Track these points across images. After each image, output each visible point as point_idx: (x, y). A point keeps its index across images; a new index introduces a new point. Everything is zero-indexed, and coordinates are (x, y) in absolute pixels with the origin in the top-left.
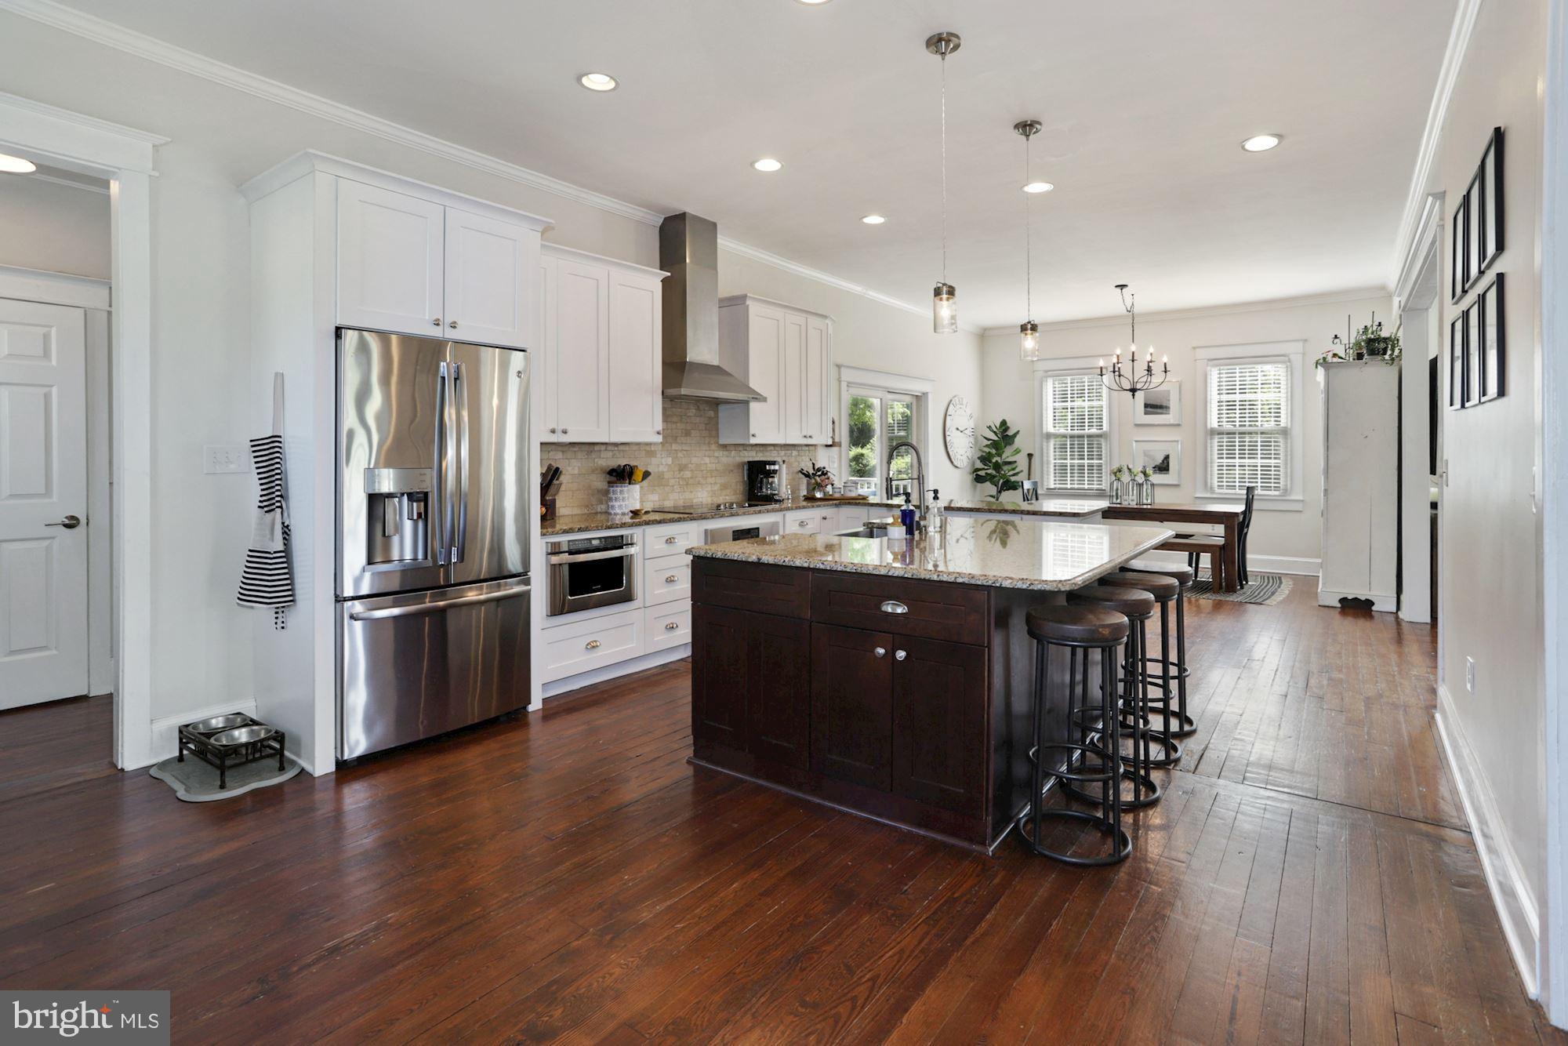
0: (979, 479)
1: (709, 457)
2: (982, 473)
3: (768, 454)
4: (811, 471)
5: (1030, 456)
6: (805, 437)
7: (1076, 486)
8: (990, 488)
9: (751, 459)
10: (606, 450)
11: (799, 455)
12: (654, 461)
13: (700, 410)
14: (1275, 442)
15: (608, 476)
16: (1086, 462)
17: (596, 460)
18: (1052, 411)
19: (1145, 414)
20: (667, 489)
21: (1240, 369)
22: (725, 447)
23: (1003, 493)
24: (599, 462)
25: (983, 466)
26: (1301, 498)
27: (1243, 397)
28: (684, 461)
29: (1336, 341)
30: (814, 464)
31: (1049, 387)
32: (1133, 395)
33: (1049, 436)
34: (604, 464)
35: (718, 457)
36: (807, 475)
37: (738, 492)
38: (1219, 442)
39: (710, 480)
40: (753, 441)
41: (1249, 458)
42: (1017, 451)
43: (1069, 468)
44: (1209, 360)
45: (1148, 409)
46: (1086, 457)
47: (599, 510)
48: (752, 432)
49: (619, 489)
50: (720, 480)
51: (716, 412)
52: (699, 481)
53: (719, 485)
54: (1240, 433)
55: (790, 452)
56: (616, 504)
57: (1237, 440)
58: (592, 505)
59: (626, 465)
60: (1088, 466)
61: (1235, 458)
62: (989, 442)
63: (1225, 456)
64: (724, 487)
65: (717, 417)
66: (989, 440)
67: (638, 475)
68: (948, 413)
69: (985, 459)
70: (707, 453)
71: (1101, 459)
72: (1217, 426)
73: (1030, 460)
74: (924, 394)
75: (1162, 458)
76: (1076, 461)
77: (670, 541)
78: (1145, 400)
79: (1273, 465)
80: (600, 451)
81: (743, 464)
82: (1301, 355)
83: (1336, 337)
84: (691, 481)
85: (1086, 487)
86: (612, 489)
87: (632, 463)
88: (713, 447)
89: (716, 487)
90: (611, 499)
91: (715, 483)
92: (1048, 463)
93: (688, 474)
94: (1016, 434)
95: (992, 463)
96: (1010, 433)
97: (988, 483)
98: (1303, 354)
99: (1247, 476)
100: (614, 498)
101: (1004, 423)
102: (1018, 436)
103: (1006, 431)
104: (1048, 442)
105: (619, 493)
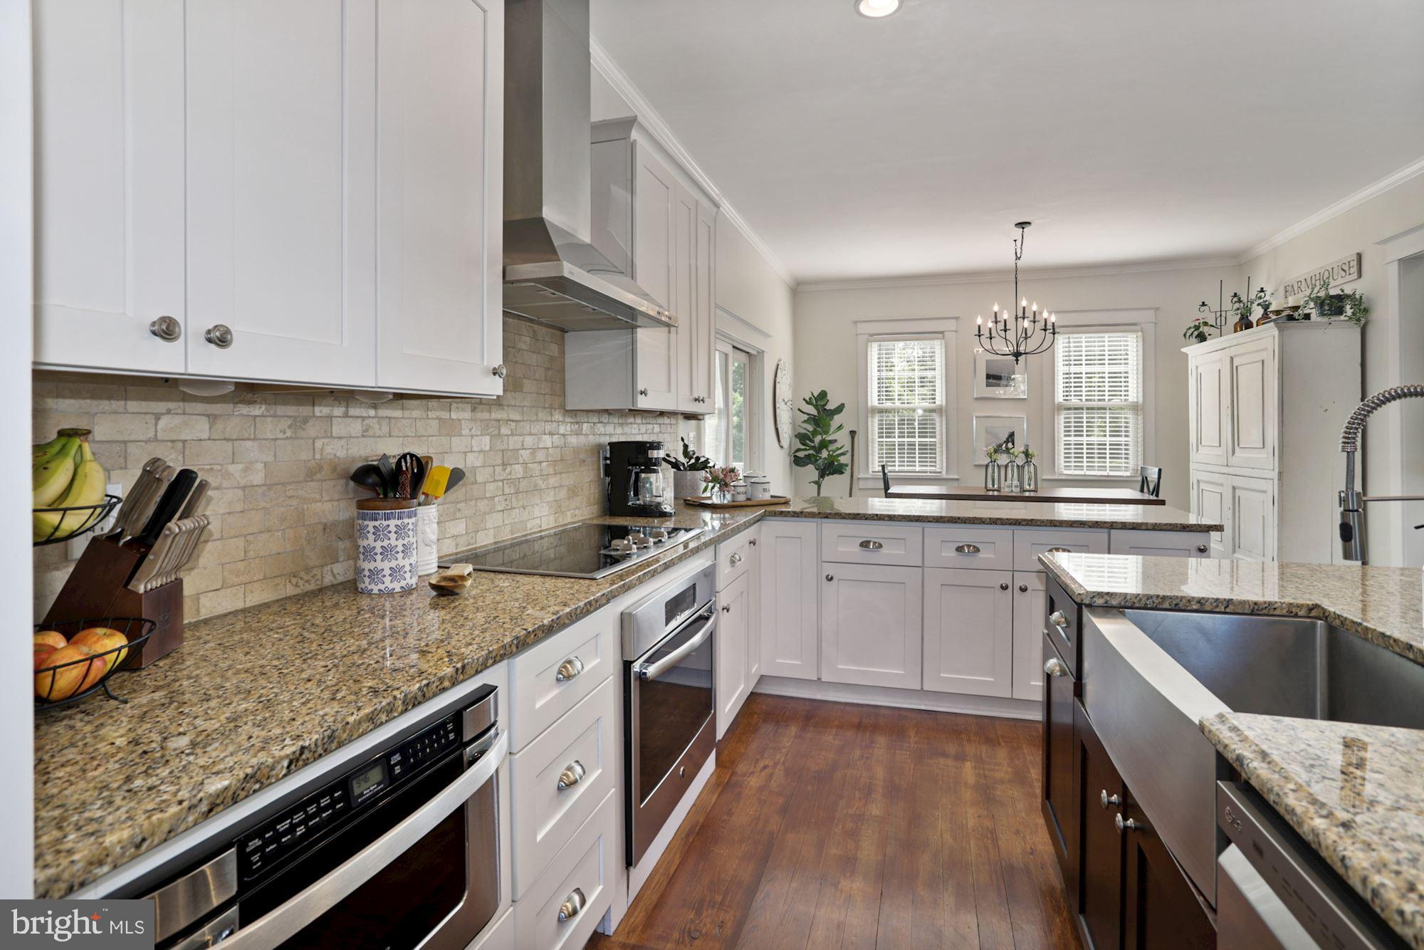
0: (798, 461)
1: (551, 434)
2: (801, 454)
3: (627, 429)
4: (682, 459)
5: (853, 433)
6: (696, 400)
7: (906, 468)
8: (811, 472)
9: (615, 440)
10: (346, 415)
11: (660, 432)
12: (458, 443)
13: (537, 340)
14: (1125, 418)
15: (352, 484)
16: (917, 440)
17: (319, 444)
18: (877, 381)
19: (987, 386)
20: (482, 505)
22: (574, 413)
23: (826, 478)
24: (328, 450)
25: (803, 447)
27: (1091, 369)
28: (514, 442)
29: (1204, 308)
30: (686, 446)
31: (874, 354)
32: (1017, 360)
33: (873, 411)
34: (341, 454)
35: (564, 435)
36: (675, 465)
37: (592, 499)
38: (1065, 418)
39: (553, 481)
40: (643, 403)
41: (1098, 435)
42: (840, 427)
43: (897, 447)
45: (991, 381)
46: (917, 435)
47: (328, 580)
48: (640, 387)
49: (393, 523)
50: (569, 480)
51: (562, 344)
52: (536, 485)
53: (566, 488)
54: (1088, 409)
55: (650, 426)
56: (386, 566)
57: (1085, 415)
58: (308, 569)
59: (404, 456)
60: (919, 445)
61: (1082, 436)
62: (806, 417)
63: (1073, 433)
64: (573, 492)
65: (563, 353)
66: (808, 414)
67: (436, 479)
68: (777, 381)
69: (804, 438)
70: (548, 427)
71: (935, 437)
72: (1062, 401)
73: (853, 438)
75: (1007, 436)
76: (906, 440)
78: (987, 370)
79: (1123, 443)
80: (330, 417)
81: (599, 447)
82: (1153, 324)
83: (1203, 304)
84: (523, 485)
85: (917, 469)
86: (371, 524)
87: (420, 451)
88: (558, 416)
89: (563, 494)
90: (369, 553)
91: (561, 486)
92: (872, 442)
93: (518, 470)
94: (840, 409)
95: (813, 442)
96: (830, 406)
97: (811, 467)
98: (1155, 323)
99: (1096, 455)
100: (379, 550)
101: (823, 395)
102: (842, 411)
103: (825, 405)
104: (872, 417)
105: (393, 536)
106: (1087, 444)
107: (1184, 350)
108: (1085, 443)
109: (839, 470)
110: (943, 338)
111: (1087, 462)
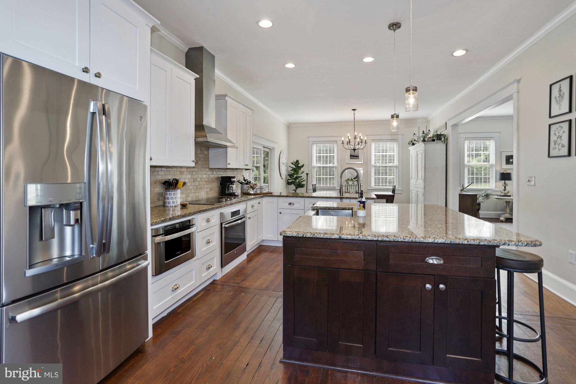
0: (289, 183)
1: (205, 174)
2: (290, 181)
3: (226, 173)
4: (244, 182)
5: (307, 174)
6: (246, 165)
7: (325, 186)
8: (293, 187)
9: (223, 176)
10: (161, 170)
11: (237, 174)
12: (183, 176)
13: (202, 151)
14: (393, 170)
15: (163, 185)
16: (328, 176)
17: (157, 176)
18: (315, 157)
19: (350, 159)
20: (189, 191)
21: (382, 144)
22: (211, 169)
23: (298, 189)
24: (158, 178)
25: (290, 179)
26: (401, 189)
27: (383, 154)
28: (196, 176)
29: (414, 135)
30: (244, 178)
31: (314, 148)
32: (354, 151)
33: (314, 167)
34: (161, 178)
35: (209, 175)
36: (241, 183)
37: (216, 191)
39: (206, 186)
40: (229, 167)
41: (385, 175)
42: (303, 172)
43: (322, 179)
44: (372, 140)
45: (351, 157)
46: (328, 175)
47: (158, 204)
48: (228, 162)
49: (173, 192)
50: (210, 186)
51: (208, 151)
52: (202, 187)
53: (209, 188)
54: (382, 167)
55: (234, 172)
56: (171, 201)
57: (381, 169)
58: (155, 202)
59: (174, 179)
60: (329, 178)
61: (380, 175)
62: (292, 169)
63: (377, 174)
64: (211, 189)
65: (208, 154)
66: (292, 168)
67: (180, 184)
68: (280, 157)
69: (291, 176)
70: (205, 173)
71: (334, 176)
72: (374, 164)
73: (307, 176)
74: (273, 148)
75: (356, 175)
76: (325, 176)
77: (208, 221)
78: (350, 154)
79: (393, 178)
80: (158, 171)
81: (218, 178)
82: (401, 140)
83: (414, 134)
84: (198, 187)
85: (328, 186)
86: (168, 192)
87: (177, 178)
88: (207, 170)
89: (208, 190)
90: (168, 198)
91: (208, 188)
92: (314, 177)
93: (197, 183)
94: (303, 166)
95: (294, 177)
96: (300, 165)
97: (293, 185)
98: (402, 139)
99: (384, 182)
100: (170, 198)
101: (297, 161)
102: (303, 167)
103: (298, 164)
104: (314, 169)
105: (173, 195)
106: (382, 178)
107: (409, 148)
108: (381, 177)
109: (302, 186)
110: (337, 143)
111: (382, 184)
